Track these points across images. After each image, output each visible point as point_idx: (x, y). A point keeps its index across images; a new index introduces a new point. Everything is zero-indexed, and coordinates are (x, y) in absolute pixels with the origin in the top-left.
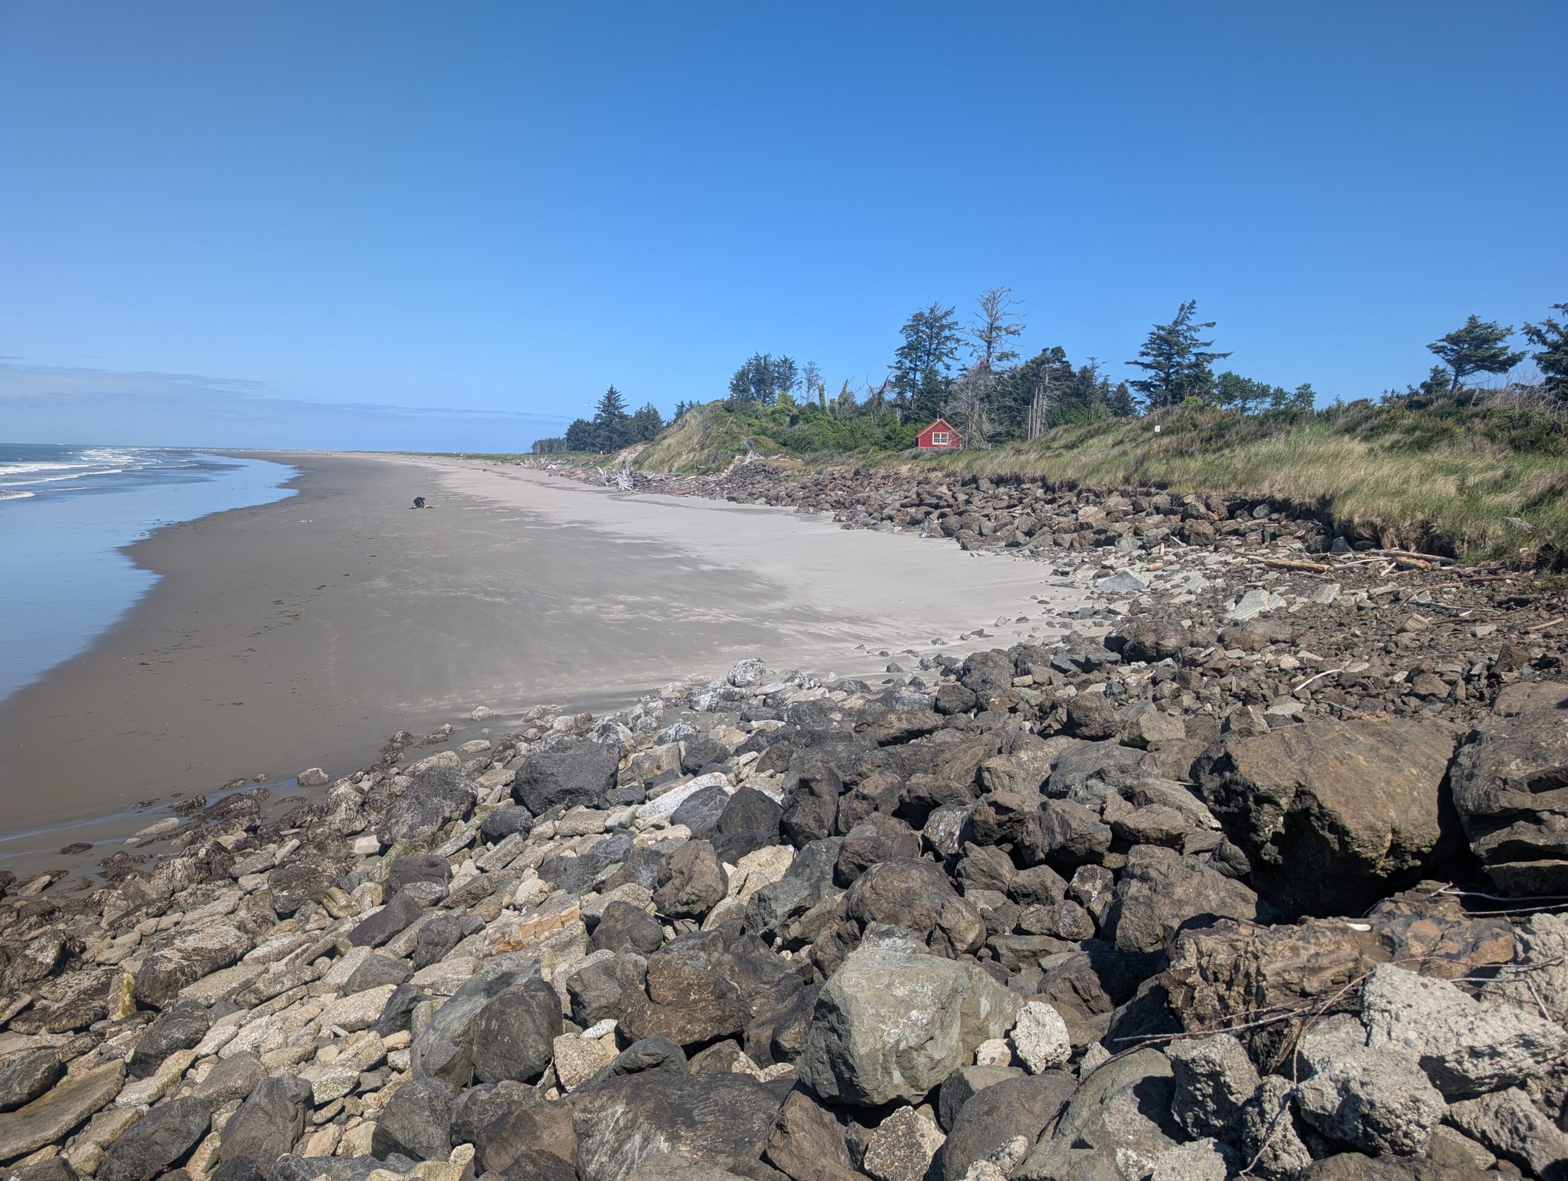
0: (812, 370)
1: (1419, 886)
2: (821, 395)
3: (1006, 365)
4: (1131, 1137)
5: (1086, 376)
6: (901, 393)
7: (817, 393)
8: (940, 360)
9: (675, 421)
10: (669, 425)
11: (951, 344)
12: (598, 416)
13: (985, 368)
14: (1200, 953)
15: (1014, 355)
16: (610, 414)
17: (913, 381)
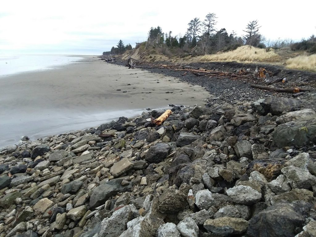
3: (213, 32)
12: (118, 46)
13: (208, 33)
15: (214, 30)
16: (120, 45)
17: (191, 36)
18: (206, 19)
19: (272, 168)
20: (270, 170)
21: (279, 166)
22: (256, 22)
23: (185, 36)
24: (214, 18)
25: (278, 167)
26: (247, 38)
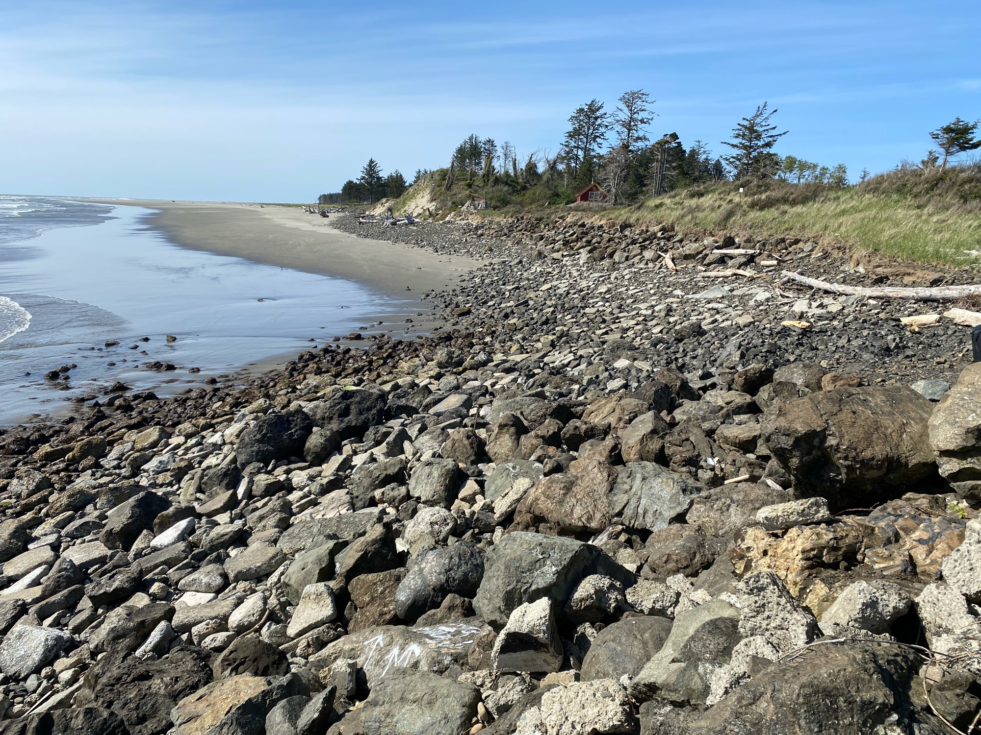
0: (507, 146)
1: (903, 497)
2: (515, 164)
3: (640, 144)
4: (708, 655)
5: (693, 152)
6: (568, 165)
7: (511, 163)
8: (595, 141)
9: (415, 182)
10: (411, 185)
11: (602, 130)
12: (363, 178)
13: (626, 147)
14: (757, 539)
15: (646, 139)
16: (371, 176)
17: (576, 155)
18: (623, 106)
19: (799, 541)
20: (794, 548)
21: (817, 534)
22: (765, 116)
23: (559, 154)
24: (644, 104)
25: (814, 537)
26: (738, 163)
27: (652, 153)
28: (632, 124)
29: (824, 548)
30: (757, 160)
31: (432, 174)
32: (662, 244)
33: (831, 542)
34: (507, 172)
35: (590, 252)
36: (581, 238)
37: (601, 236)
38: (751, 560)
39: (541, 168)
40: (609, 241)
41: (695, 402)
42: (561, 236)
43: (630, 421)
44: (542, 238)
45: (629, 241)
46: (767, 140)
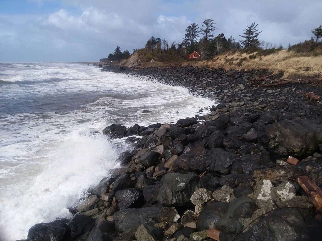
0: (165, 40)
1: (308, 157)
2: (167, 46)
3: (211, 38)
4: (242, 215)
5: (229, 40)
6: (186, 46)
8: (195, 37)
9: (133, 53)
10: (132, 55)
11: (197, 33)
12: (115, 53)
13: (205, 39)
14: (257, 174)
15: (212, 36)
16: (118, 52)
17: (189, 42)
18: (204, 25)
22: (254, 26)
23: (183, 42)
24: (212, 24)
26: (245, 43)
27: (215, 40)
28: (208, 31)
29: (281, 177)
30: (252, 41)
31: (139, 50)
32: (220, 72)
33: (284, 175)
34: (164, 49)
35: (195, 75)
36: (191, 71)
37: (198, 70)
38: (256, 181)
39: (177, 47)
40: (201, 71)
41: (233, 127)
42: (184, 70)
43: (211, 134)
44: (178, 71)
45: (208, 71)
46: (255, 35)
